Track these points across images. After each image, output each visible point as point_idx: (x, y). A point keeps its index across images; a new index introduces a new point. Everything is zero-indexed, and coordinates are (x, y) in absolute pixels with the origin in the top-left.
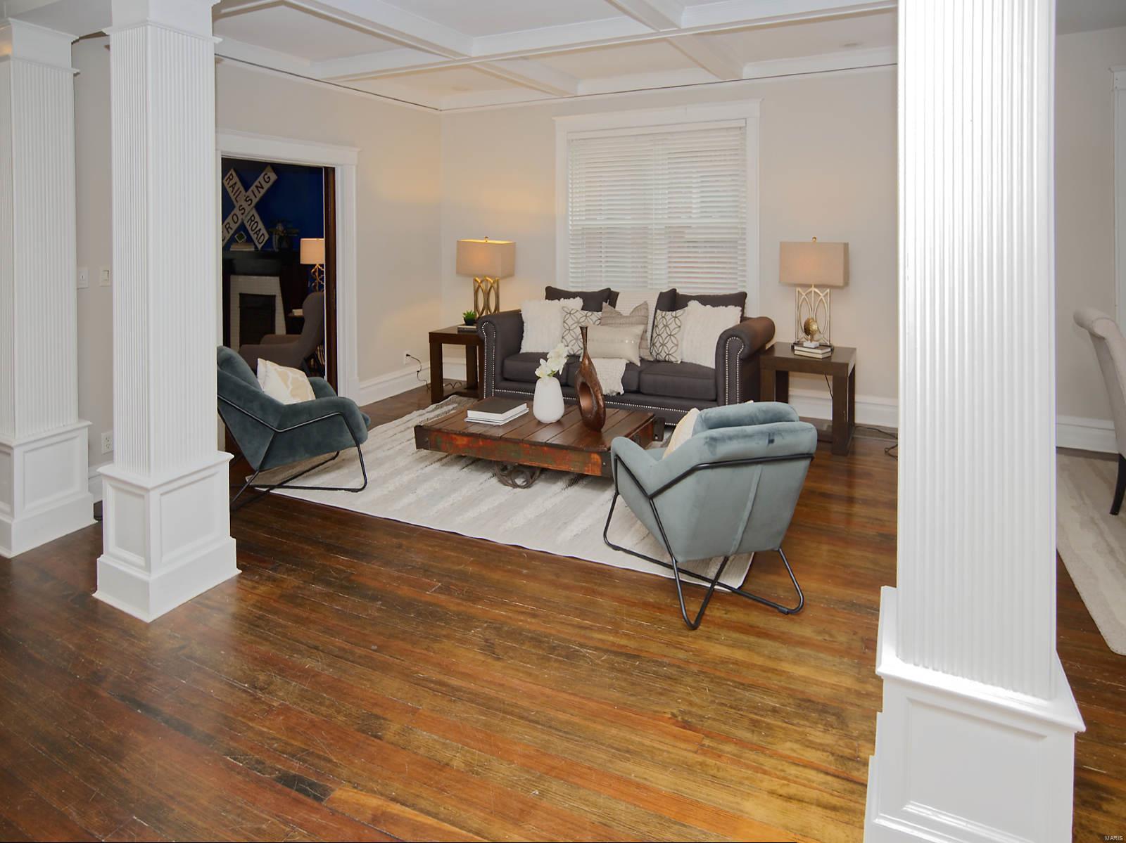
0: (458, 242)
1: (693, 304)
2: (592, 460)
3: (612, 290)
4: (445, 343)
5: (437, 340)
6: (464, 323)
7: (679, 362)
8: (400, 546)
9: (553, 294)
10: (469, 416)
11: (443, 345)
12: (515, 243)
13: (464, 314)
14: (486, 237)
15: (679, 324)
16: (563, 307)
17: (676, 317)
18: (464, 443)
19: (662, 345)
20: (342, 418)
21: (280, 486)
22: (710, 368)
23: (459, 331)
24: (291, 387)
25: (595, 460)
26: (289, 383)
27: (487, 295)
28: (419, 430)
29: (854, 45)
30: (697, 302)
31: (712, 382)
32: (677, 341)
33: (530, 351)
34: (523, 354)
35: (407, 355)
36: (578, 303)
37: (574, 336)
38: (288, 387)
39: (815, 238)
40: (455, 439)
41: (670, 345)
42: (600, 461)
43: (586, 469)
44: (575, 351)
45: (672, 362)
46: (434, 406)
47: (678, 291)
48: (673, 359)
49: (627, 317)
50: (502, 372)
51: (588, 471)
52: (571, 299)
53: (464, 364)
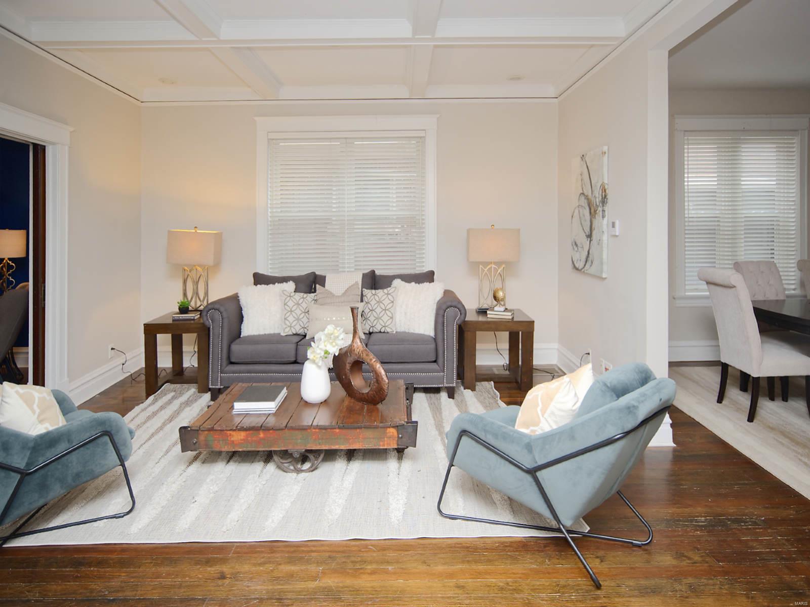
0: (169, 232)
1: (397, 282)
2: (388, 435)
3: (317, 273)
4: (158, 333)
5: (151, 331)
6: (178, 311)
7: (395, 332)
8: (223, 577)
9: (260, 279)
10: (235, 407)
11: (158, 335)
12: (221, 233)
13: (178, 303)
14: (196, 227)
15: (392, 300)
16: (283, 291)
17: (388, 294)
18: (242, 438)
19: (377, 318)
20: (107, 439)
21: (16, 535)
22: (429, 336)
23: (173, 321)
24: (38, 411)
25: (391, 434)
26: (35, 406)
27: (196, 283)
28: (184, 431)
29: (519, 79)
30: (399, 280)
31: (433, 346)
32: (392, 314)
33: (252, 334)
34: (245, 337)
35: (112, 349)
36: (291, 286)
37: (296, 316)
38: (34, 412)
39: (493, 225)
40: (230, 435)
41: (385, 318)
42: (396, 434)
43: (382, 443)
44: (297, 331)
45: (388, 333)
46: (151, 398)
47: (376, 272)
48: (389, 330)
49: (339, 296)
50: (229, 357)
51: (384, 445)
52: (284, 283)
53: (169, 352)
